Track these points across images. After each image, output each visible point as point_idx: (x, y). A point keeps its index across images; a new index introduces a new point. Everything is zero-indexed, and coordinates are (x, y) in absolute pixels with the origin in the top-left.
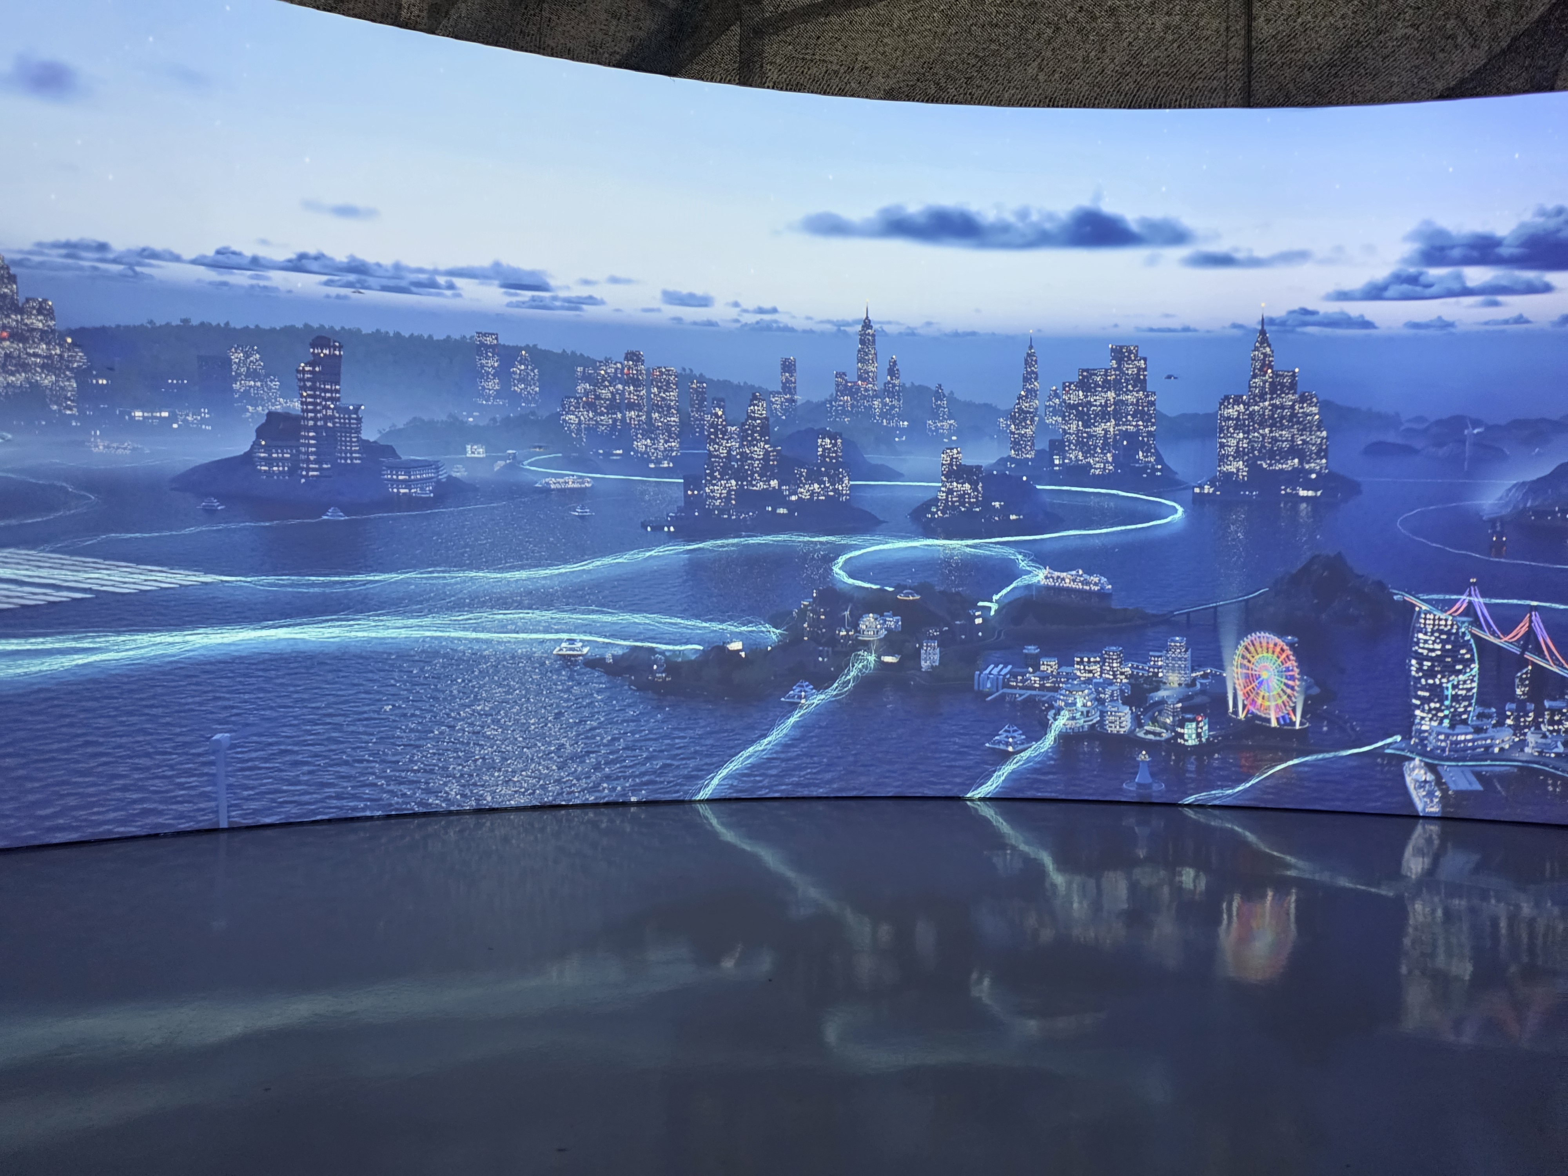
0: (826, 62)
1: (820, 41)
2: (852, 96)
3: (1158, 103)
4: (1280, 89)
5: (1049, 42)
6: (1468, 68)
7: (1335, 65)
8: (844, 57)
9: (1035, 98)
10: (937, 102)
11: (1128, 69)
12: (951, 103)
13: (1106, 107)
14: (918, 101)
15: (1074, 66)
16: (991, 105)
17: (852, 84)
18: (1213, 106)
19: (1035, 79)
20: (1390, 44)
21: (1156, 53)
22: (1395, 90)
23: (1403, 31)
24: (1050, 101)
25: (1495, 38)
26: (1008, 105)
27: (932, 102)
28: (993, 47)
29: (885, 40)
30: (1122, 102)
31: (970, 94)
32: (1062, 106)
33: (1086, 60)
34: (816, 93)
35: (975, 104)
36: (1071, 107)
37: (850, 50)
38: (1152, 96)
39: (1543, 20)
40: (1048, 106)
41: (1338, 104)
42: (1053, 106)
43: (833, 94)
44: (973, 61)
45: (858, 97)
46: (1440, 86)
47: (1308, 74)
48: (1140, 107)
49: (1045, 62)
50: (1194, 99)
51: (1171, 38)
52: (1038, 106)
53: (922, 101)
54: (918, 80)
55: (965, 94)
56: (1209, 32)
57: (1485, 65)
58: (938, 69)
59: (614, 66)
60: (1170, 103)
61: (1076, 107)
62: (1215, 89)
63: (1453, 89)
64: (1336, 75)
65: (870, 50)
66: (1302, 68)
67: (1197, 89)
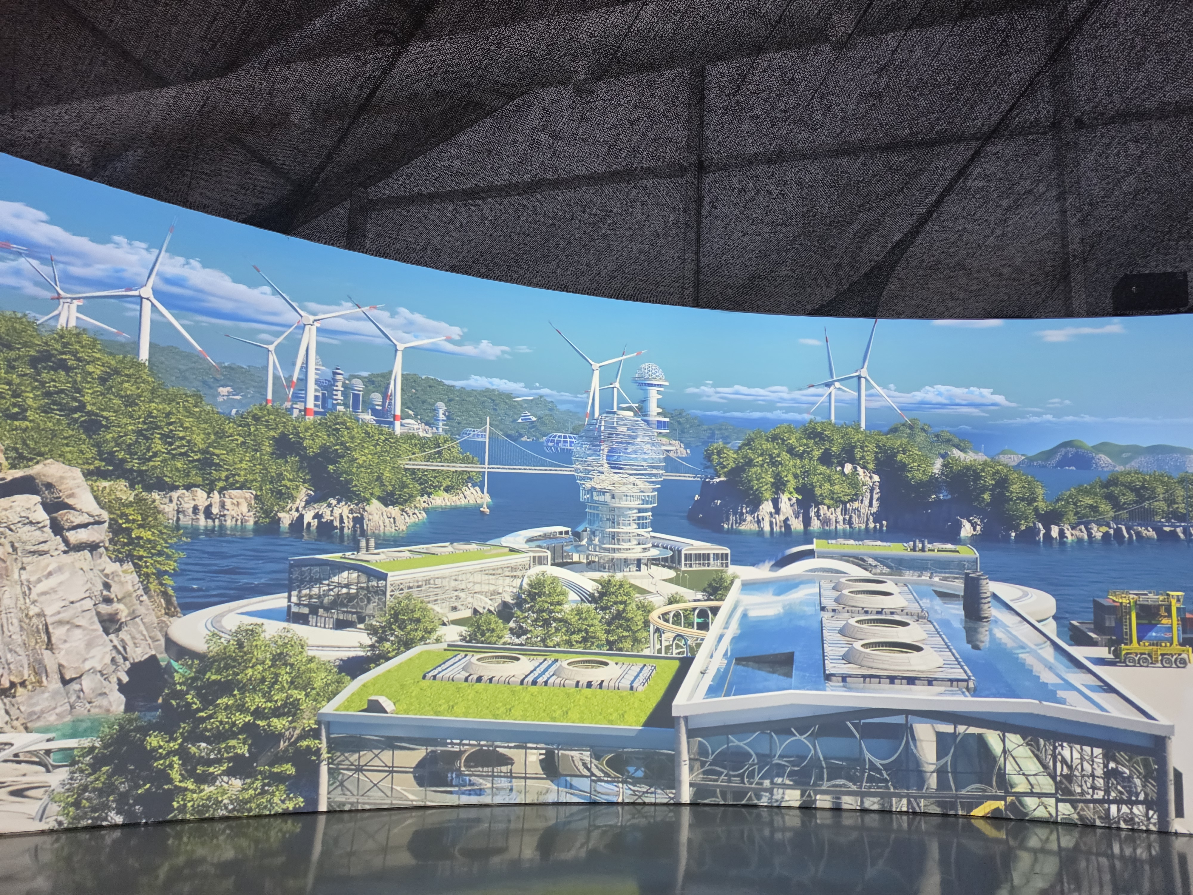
0: (406, 241)
1: (402, 227)
2: (426, 266)
5: (564, 250)
7: (746, 287)
8: (420, 240)
9: (554, 284)
10: (487, 278)
11: (616, 274)
12: (497, 279)
13: (602, 296)
14: (472, 275)
15: (580, 267)
17: (425, 258)
18: (671, 304)
19: (555, 272)
21: (634, 266)
22: (783, 307)
24: (564, 288)
25: (840, 283)
26: (536, 287)
27: (483, 277)
28: (526, 248)
29: (451, 233)
30: (612, 295)
33: (588, 265)
34: (399, 261)
35: (513, 283)
37: (424, 236)
38: (632, 293)
39: (867, 275)
40: (563, 291)
41: (749, 311)
42: (567, 291)
43: (411, 263)
44: (512, 256)
45: (430, 267)
46: (809, 307)
47: (730, 291)
48: (624, 299)
49: (561, 263)
50: (659, 297)
52: (556, 290)
53: (476, 276)
54: (474, 263)
56: (667, 258)
57: (835, 298)
58: (487, 256)
59: (241, 222)
61: (582, 294)
62: (672, 294)
63: (817, 310)
64: (747, 294)
65: (439, 238)
66: (726, 287)
67: (660, 292)
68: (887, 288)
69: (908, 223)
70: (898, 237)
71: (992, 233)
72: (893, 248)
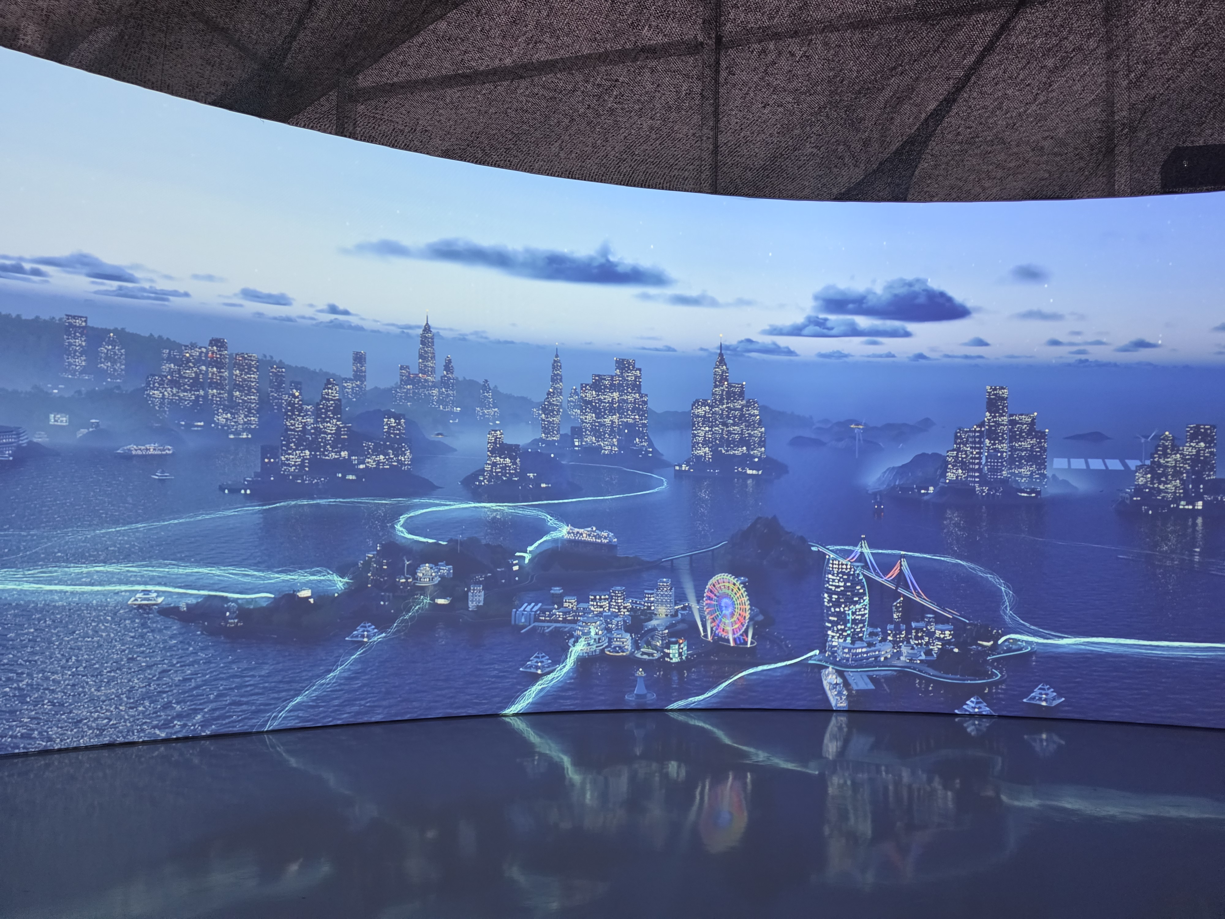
0: (393, 122)
1: (387, 105)
2: (416, 151)
3: (647, 184)
4: (731, 182)
5: (566, 129)
6: (853, 180)
7: (767, 169)
8: (408, 120)
9: (558, 170)
10: (484, 164)
11: (625, 156)
12: (495, 166)
13: (610, 183)
14: (468, 161)
15: (586, 149)
16: (525, 171)
17: (415, 142)
18: (686, 191)
19: (557, 155)
20: (803, 159)
21: (644, 147)
23: (810, 150)
24: (569, 174)
25: (869, 161)
26: (539, 173)
27: (480, 164)
28: (524, 127)
29: (441, 111)
30: (622, 180)
31: (509, 161)
32: (578, 179)
33: (594, 146)
34: (386, 145)
35: (513, 169)
36: (585, 180)
37: (412, 115)
38: (643, 178)
39: (898, 152)
40: (568, 178)
41: (770, 197)
42: (572, 178)
43: (400, 148)
44: (510, 137)
45: (421, 152)
46: (835, 191)
47: (749, 174)
48: (634, 186)
49: (564, 144)
50: (672, 183)
51: (654, 137)
52: (561, 177)
53: (472, 162)
54: (468, 145)
55: (505, 161)
56: (681, 136)
57: (863, 179)
58: (483, 138)
59: (210, 104)
60: (656, 185)
61: (588, 180)
62: (687, 178)
63: (844, 194)
64: (768, 177)
65: (428, 117)
66: (745, 168)
67: (674, 176)
68: (920, 166)
69: (943, 89)
70: (932, 106)
71: (1035, 100)
72: (926, 120)
